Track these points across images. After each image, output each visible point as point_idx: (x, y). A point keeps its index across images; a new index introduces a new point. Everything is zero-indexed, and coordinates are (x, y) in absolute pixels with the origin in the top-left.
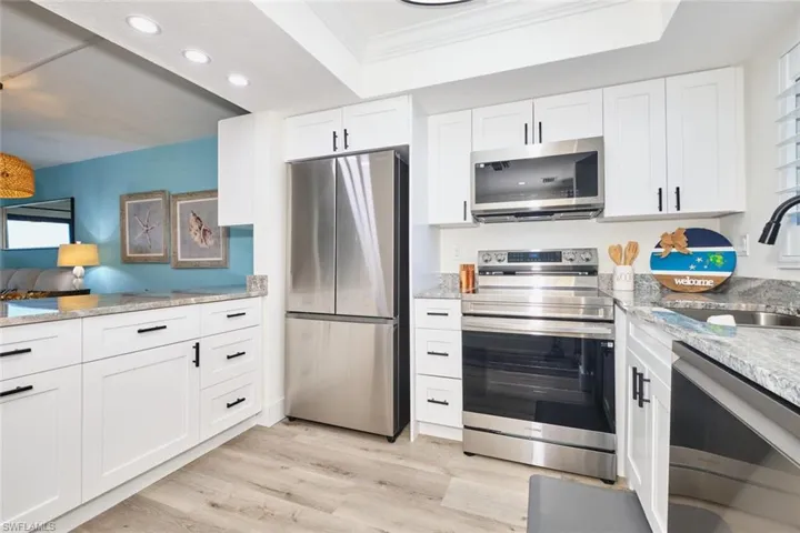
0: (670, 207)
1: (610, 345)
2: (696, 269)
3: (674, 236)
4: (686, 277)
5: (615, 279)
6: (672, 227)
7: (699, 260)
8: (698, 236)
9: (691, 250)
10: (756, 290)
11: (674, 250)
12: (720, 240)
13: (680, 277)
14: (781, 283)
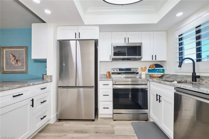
1: (147, 90)
2: (157, 72)
3: (153, 65)
4: (156, 74)
5: (142, 75)
6: (152, 64)
7: (158, 70)
8: (157, 66)
9: (156, 68)
10: (170, 77)
11: (153, 68)
12: (161, 66)
13: (154, 74)
14: (176, 75)
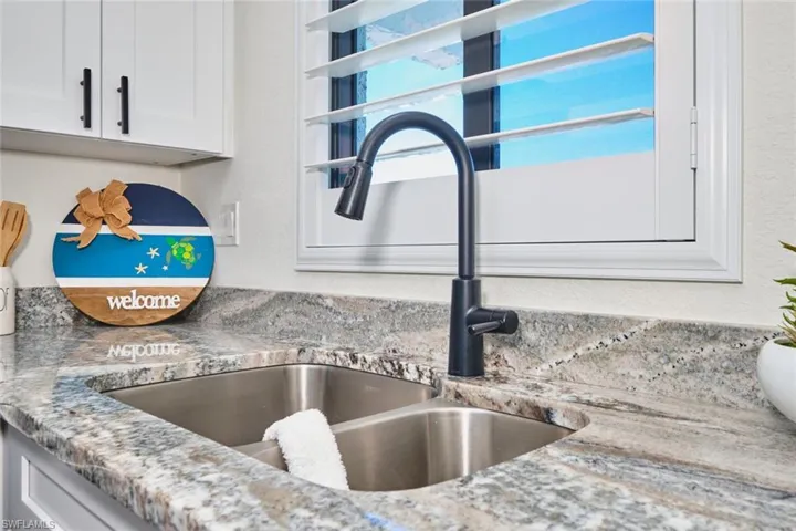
0: (106, 126)
2: (149, 274)
3: (104, 196)
4: (130, 290)
7: (153, 252)
8: (149, 203)
9: (140, 230)
10: (257, 313)
11: (105, 230)
12: (185, 212)
13: (118, 292)
14: (306, 299)
